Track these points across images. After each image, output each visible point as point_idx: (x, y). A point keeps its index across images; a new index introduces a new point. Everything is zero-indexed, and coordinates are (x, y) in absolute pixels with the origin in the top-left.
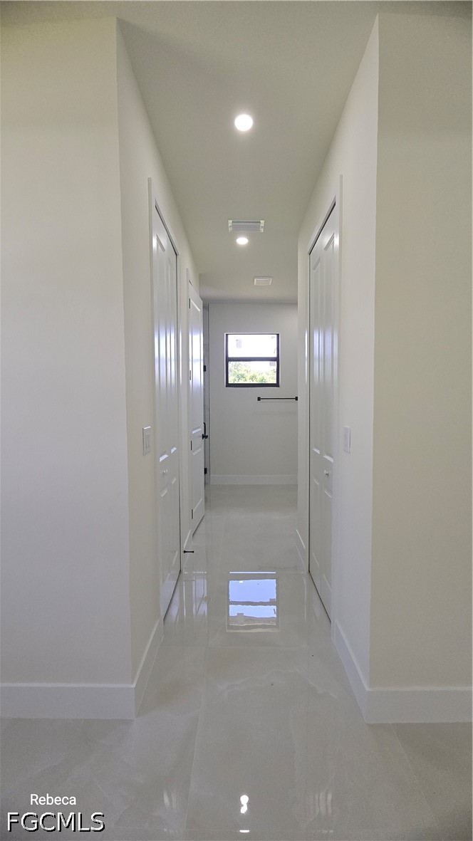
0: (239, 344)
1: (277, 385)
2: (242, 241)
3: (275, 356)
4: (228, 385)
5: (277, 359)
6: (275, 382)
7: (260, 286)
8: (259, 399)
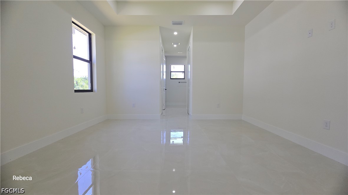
0: (174, 68)
1: (184, 79)
2: (175, 46)
3: (184, 71)
4: (171, 79)
5: (184, 72)
6: (184, 78)
7: (180, 53)
8: (179, 82)
